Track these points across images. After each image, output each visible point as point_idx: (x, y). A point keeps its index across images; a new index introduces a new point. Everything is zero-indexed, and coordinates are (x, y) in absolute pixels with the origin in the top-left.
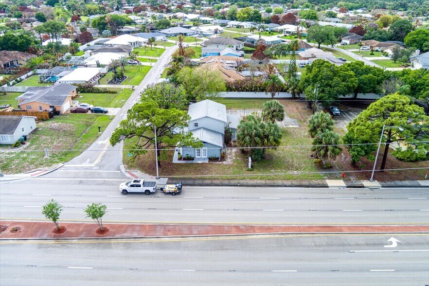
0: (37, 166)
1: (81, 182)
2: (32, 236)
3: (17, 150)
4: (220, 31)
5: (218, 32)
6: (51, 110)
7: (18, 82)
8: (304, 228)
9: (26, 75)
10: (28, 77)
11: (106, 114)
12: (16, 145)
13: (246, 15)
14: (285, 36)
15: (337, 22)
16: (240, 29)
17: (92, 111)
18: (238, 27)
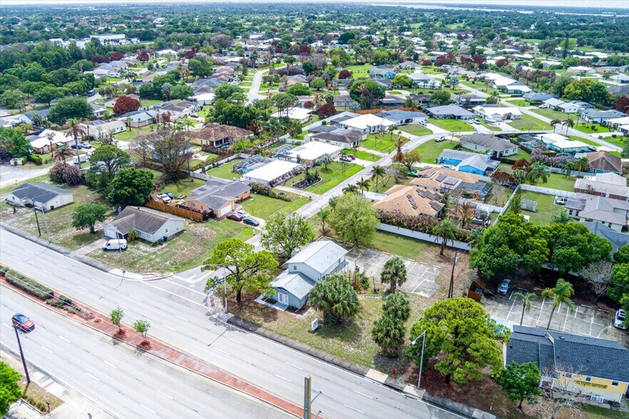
0: (153, 270)
1: (170, 296)
2: (103, 330)
3: (152, 250)
4: (515, 116)
5: (512, 117)
6: (209, 211)
7: (214, 166)
8: (286, 403)
9: (226, 160)
10: (228, 161)
11: (255, 228)
12: (154, 245)
13: (579, 91)
14: (614, 136)
16: (556, 114)
17: (244, 221)
18: (557, 109)
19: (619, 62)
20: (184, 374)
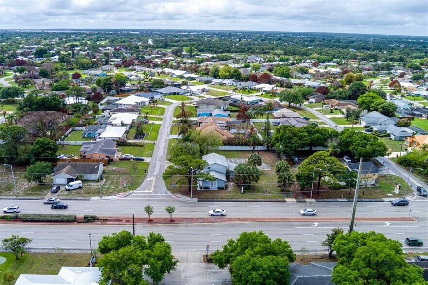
2: (137, 223)
3: (100, 184)
4: (206, 90)
6: (107, 158)
7: (66, 137)
10: (70, 133)
11: (143, 162)
12: (99, 181)
13: (227, 74)
14: (262, 94)
15: (308, 78)
16: (223, 87)
17: (134, 159)
18: (221, 84)
19: (224, 58)
20: (212, 225)
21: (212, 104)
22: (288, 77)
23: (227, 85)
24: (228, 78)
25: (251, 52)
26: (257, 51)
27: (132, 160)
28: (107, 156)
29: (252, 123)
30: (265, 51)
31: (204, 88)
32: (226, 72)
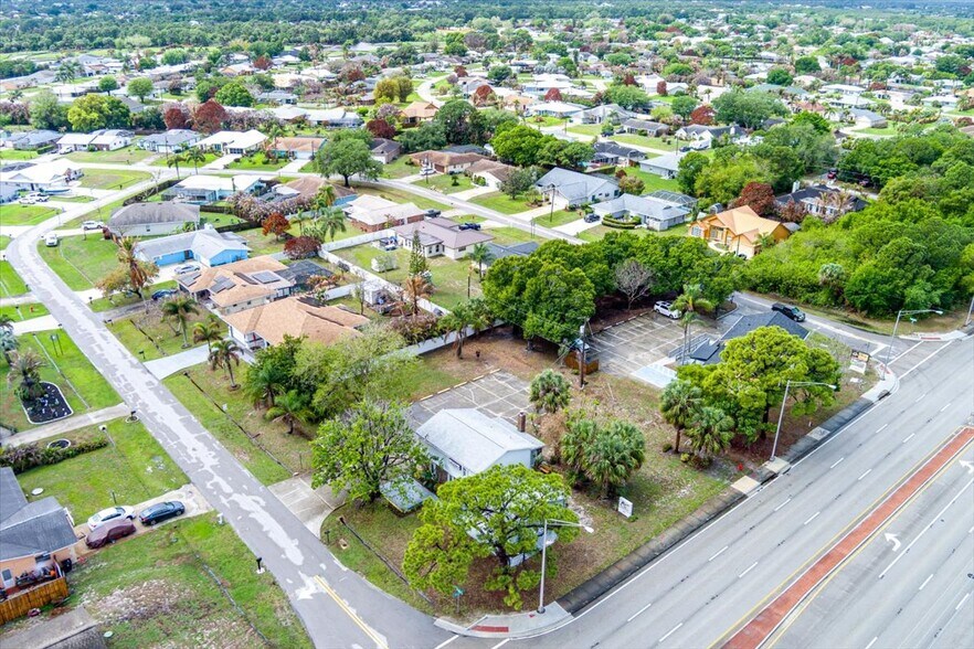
4: (75, 173)
5: (72, 175)
13: (95, 115)
14: (237, 161)
15: (288, 101)
16: (104, 155)
17: (147, 522)
18: (93, 149)
21: (160, 221)
22: (247, 105)
23: (113, 147)
24: (101, 128)
25: (64, 45)
26: (78, 41)
27: (141, 530)
28: (39, 559)
29: (334, 259)
30: (98, 39)
31: (69, 170)
32: (88, 112)
